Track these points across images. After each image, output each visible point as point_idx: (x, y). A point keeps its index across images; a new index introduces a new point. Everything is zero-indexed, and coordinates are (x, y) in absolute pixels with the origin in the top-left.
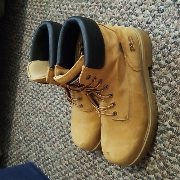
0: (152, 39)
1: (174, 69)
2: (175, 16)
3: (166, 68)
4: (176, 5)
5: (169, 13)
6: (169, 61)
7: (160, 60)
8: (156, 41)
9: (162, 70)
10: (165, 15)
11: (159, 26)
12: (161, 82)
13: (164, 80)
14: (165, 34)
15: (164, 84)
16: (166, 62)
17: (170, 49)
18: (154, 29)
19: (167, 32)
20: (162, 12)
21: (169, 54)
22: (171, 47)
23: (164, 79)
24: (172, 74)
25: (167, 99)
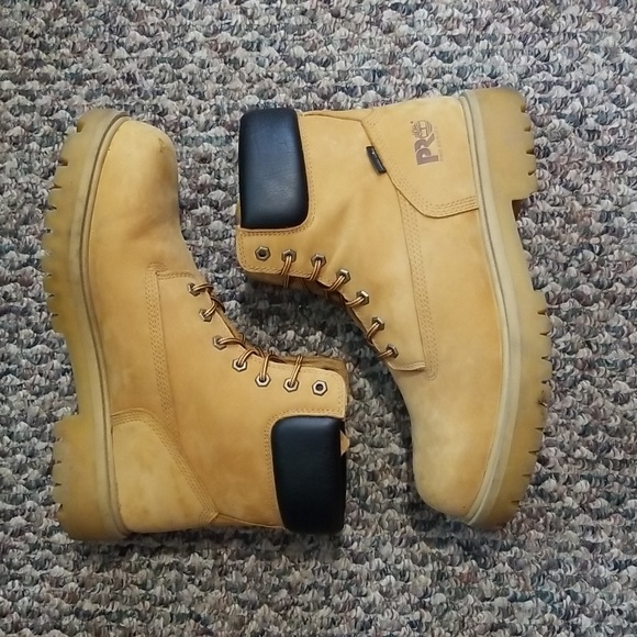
0: (534, 232)
1: (627, 300)
2: (589, 162)
3: (602, 304)
4: (584, 133)
5: (570, 156)
6: (606, 282)
7: (578, 285)
8: (548, 234)
9: (592, 312)
10: (558, 161)
11: (545, 193)
12: (597, 344)
13: (607, 337)
14: (571, 212)
15: (608, 347)
16: (598, 285)
17: (601, 249)
18: (532, 200)
19: (578, 206)
20: (547, 154)
21: (601, 263)
22: (599, 244)
23: (606, 334)
24: (625, 313)
25: (629, 384)
